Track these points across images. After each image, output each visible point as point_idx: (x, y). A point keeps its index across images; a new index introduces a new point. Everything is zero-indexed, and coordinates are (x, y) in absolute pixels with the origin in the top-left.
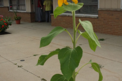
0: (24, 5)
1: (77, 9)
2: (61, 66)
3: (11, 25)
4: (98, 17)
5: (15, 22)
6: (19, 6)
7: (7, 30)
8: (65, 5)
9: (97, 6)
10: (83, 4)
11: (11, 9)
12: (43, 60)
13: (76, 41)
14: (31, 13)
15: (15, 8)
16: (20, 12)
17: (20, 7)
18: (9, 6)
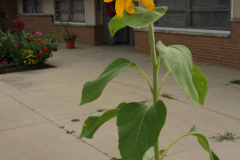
0: (83, 11)
1: (156, 20)
2: (120, 142)
3: (56, 50)
4: (229, 37)
5: (64, 44)
6: (72, 13)
7: (49, 61)
8: (128, 14)
9: (228, 12)
10: (166, 8)
11: (58, 18)
12: (92, 125)
13: (158, 87)
14: (95, 27)
15: (65, 17)
16: (75, 26)
17: (75, 16)
18: (53, 13)
